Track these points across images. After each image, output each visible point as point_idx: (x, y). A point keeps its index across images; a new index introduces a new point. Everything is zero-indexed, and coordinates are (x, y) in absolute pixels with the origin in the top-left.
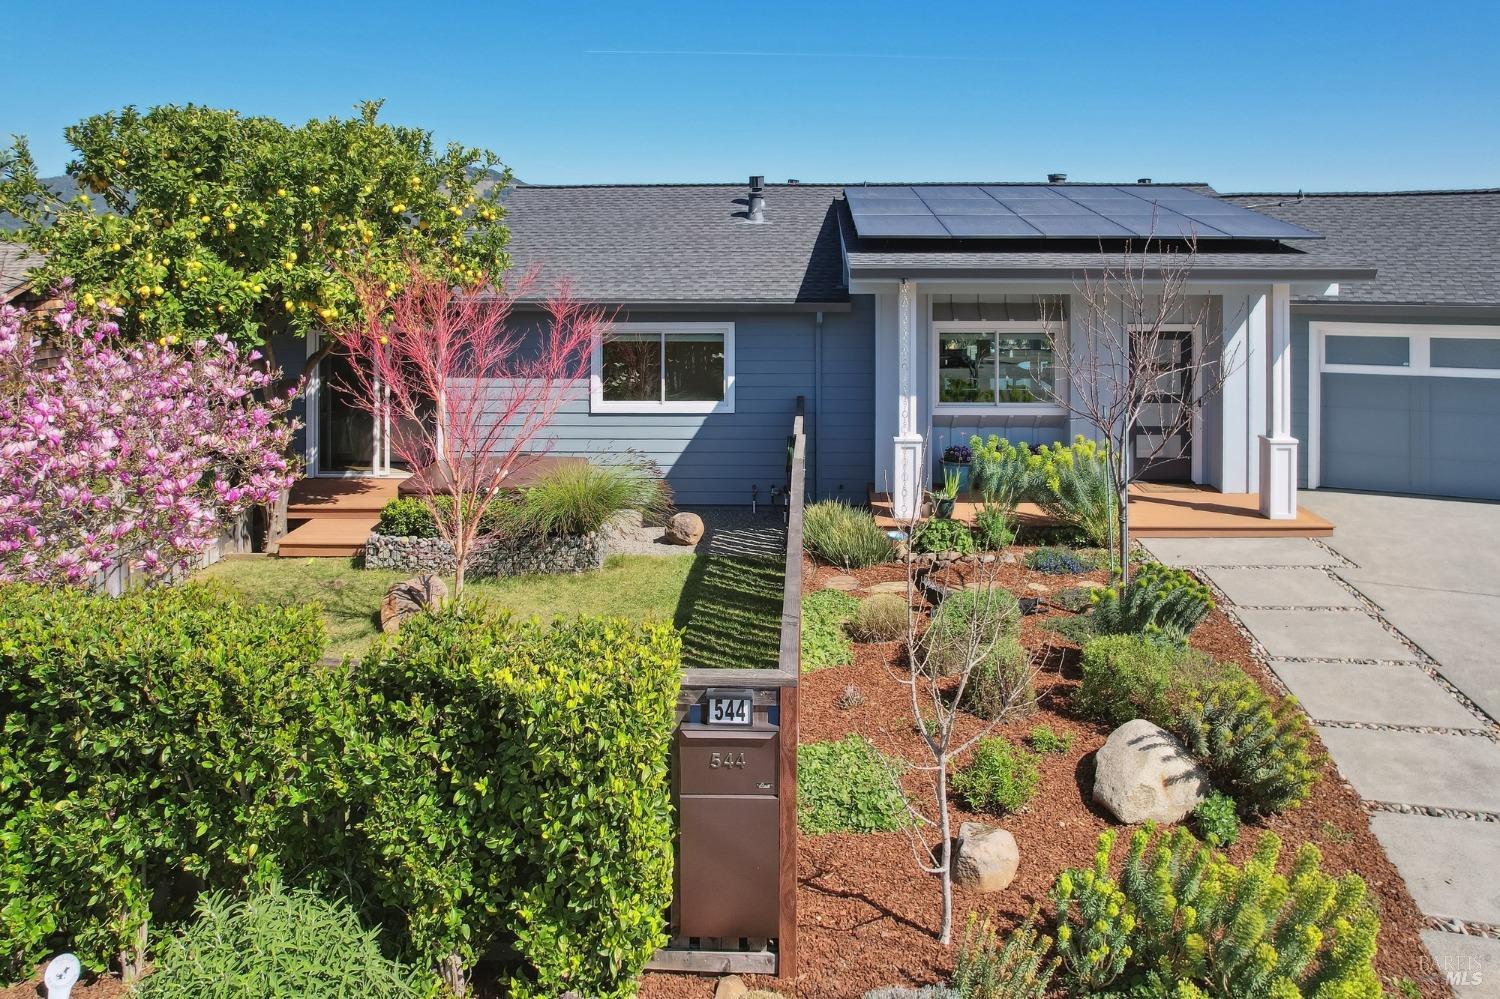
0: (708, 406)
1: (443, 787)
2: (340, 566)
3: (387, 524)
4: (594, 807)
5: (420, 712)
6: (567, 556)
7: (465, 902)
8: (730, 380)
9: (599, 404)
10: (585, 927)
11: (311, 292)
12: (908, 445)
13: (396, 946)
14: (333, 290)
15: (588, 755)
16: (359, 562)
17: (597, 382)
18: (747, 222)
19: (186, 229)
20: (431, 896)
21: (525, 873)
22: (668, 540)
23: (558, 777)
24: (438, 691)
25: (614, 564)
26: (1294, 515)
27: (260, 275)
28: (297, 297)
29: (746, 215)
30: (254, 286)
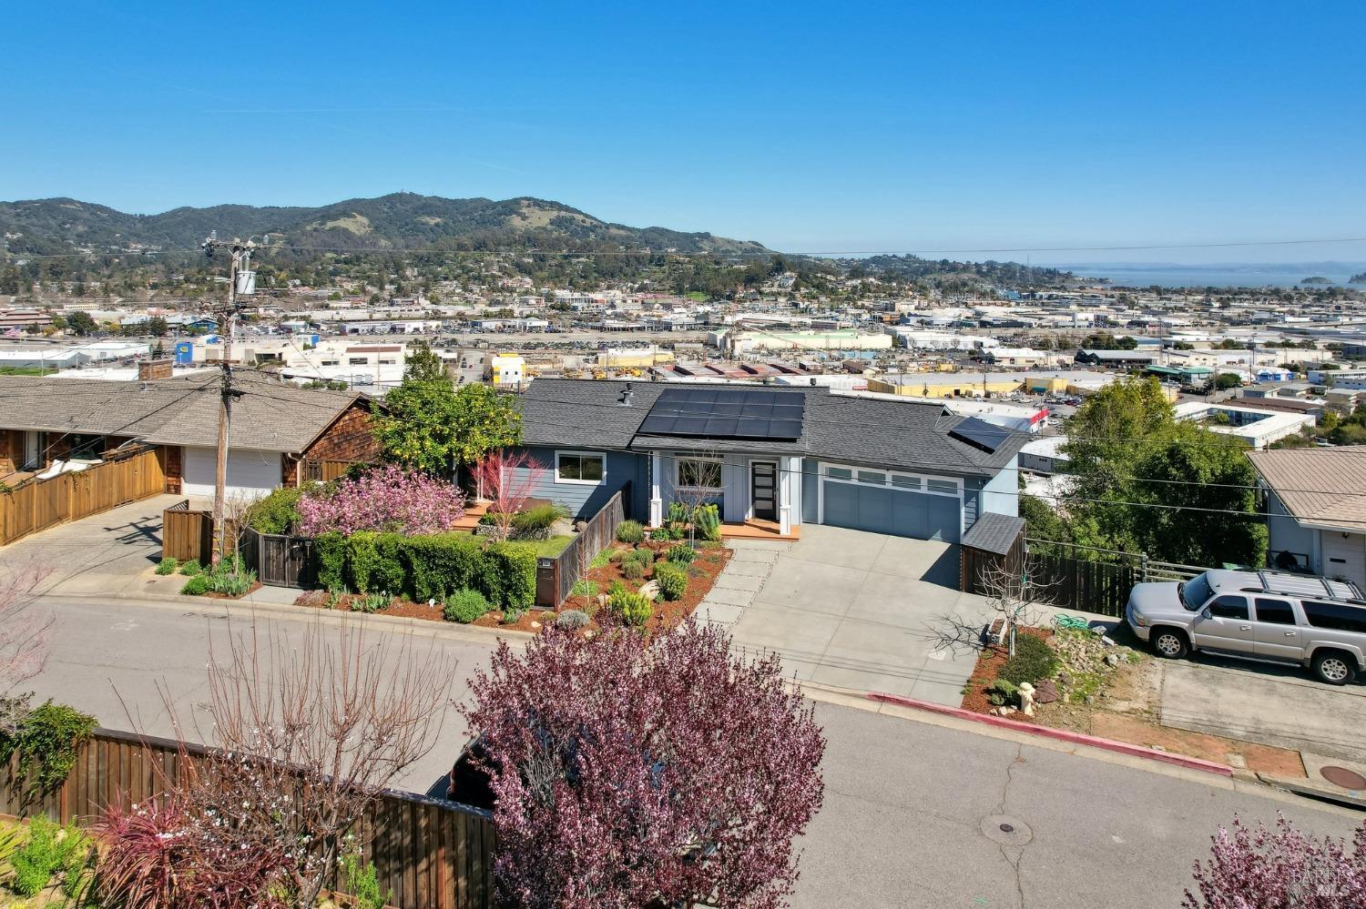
0: (597, 483)
1: (496, 572)
2: (468, 533)
3: (483, 521)
4: (520, 575)
5: (492, 559)
6: (539, 534)
7: (499, 592)
8: (605, 473)
9: (558, 480)
10: (519, 597)
11: (461, 451)
12: (656, 504)
13: (488, 599)
14: (468, 449)
15: (519, 567)
16: (474, 532)
17: (557, 472)
18: (623, 405)
19: (425, 432)
20: (494, 590)
21: (509, 588)
22: (576, 530)
23: (514, 570)
24: (496, 556)
25: (554, 537)
26: (789, 533)
27: (446, 445)
28: (457, 452)
29: (622, 400)
30: (444, 450)
